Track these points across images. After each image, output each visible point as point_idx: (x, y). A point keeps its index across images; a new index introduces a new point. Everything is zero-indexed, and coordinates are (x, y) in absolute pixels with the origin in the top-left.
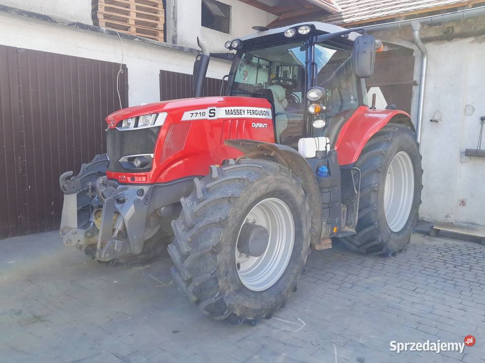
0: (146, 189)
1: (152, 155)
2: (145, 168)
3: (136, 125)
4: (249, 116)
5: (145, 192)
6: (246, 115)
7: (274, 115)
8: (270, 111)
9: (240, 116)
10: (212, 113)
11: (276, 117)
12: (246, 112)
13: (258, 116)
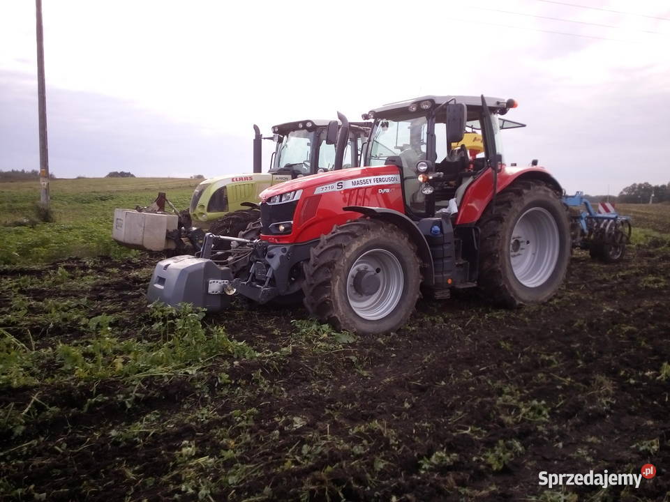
0: (288, 248)
1: (292, 222)
2: (288, 231)
3: (280, 201)
4: (376, 184)
5: (287, 250)
6: (373, 184)
7: (403, 179)
8: (398, 177)
9: (366, 185)
10: (340, 185)
11: (405, 182)
12: (372, 181)
13: (386, 183)
